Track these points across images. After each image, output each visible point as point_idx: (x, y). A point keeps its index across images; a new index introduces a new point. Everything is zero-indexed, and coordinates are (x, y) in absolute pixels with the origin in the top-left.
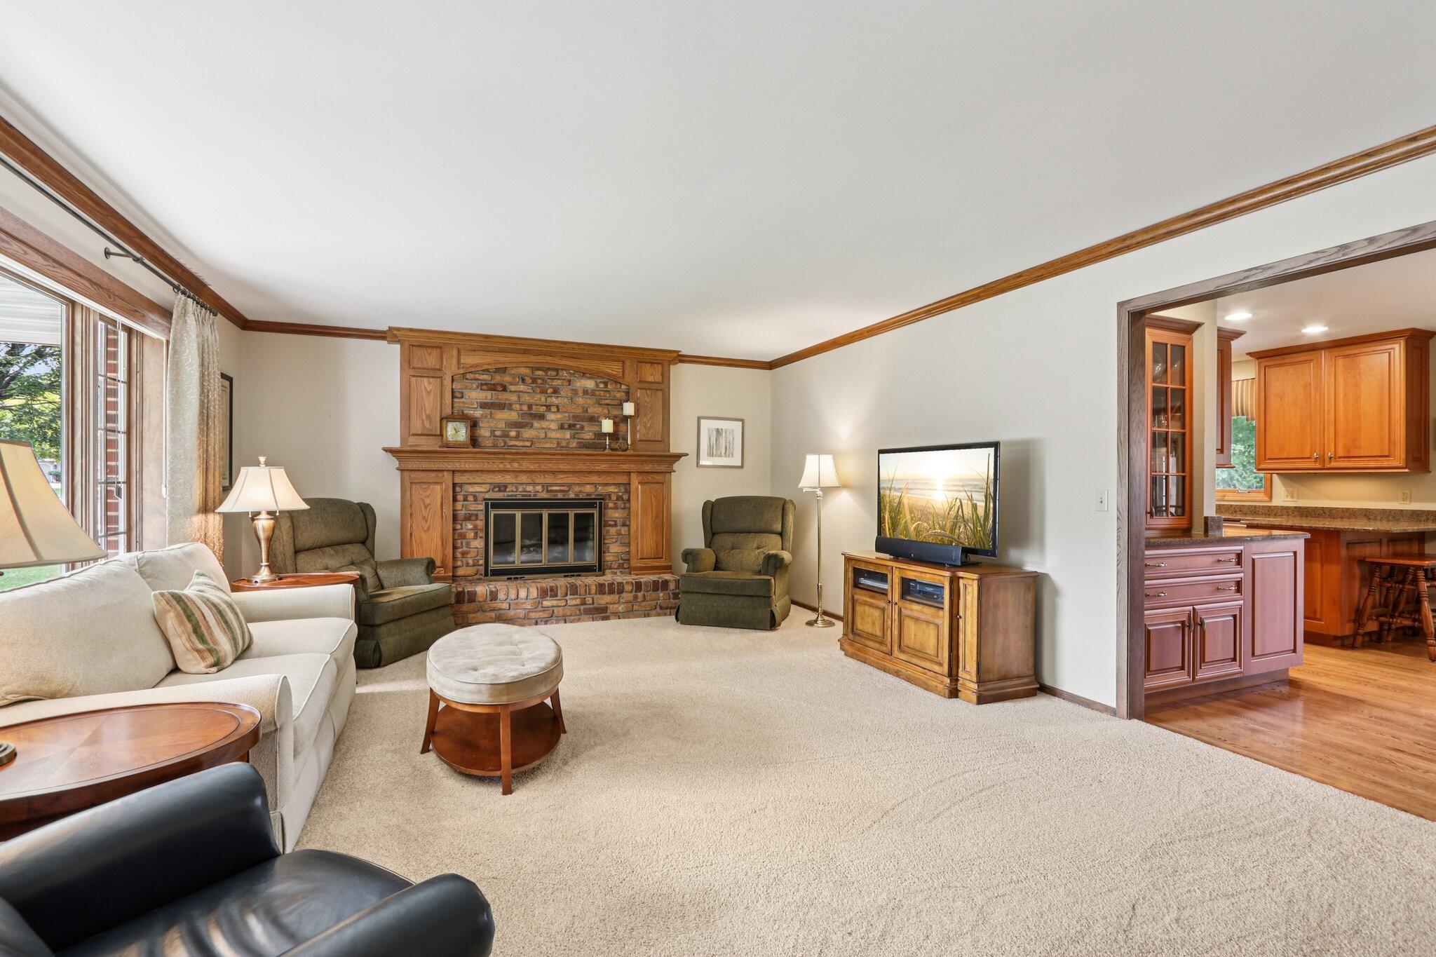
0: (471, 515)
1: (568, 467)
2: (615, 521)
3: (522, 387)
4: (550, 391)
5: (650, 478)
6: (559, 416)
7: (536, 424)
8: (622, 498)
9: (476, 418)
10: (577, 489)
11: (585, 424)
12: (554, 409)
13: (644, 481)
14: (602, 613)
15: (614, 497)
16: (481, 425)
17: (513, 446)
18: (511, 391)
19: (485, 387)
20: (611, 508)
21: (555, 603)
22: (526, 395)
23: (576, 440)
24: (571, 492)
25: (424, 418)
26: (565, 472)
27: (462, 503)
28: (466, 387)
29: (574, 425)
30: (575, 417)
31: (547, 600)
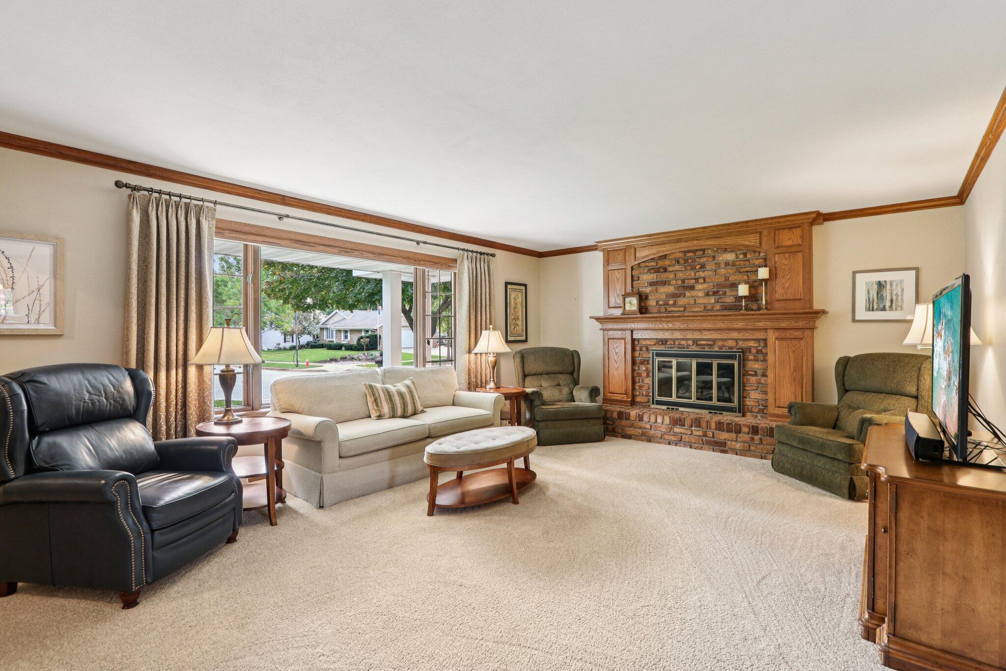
0: (644, 360)
1: (710, 326)
2: (756, 372)
3: (677, 267)
4: (698, 267)
5: (788, 334)
6: (705, 286)
7: (687, 294)
8: (762, 352)
9: (647, 293)
10: (720, 343)
11: (727, 290)
12: (701, 281)
13: (781, 337)
14: (721, 447)
15: (754, 351)
16: (650, 297)
17: (672, 311)
18: (669, 271)
19: (652, 271)
20: (751, 360)
21: (683, 431)
22: (680, 273)
23: (719, 304)
24: (716, 346)
25: (616, 296)
26: (709, 330)
27: (639, 352)
28: (641, 273)
29: (718, 292)
30: (719, 285)
31: (677, 428)
